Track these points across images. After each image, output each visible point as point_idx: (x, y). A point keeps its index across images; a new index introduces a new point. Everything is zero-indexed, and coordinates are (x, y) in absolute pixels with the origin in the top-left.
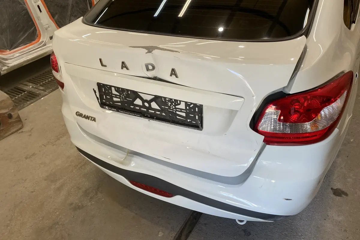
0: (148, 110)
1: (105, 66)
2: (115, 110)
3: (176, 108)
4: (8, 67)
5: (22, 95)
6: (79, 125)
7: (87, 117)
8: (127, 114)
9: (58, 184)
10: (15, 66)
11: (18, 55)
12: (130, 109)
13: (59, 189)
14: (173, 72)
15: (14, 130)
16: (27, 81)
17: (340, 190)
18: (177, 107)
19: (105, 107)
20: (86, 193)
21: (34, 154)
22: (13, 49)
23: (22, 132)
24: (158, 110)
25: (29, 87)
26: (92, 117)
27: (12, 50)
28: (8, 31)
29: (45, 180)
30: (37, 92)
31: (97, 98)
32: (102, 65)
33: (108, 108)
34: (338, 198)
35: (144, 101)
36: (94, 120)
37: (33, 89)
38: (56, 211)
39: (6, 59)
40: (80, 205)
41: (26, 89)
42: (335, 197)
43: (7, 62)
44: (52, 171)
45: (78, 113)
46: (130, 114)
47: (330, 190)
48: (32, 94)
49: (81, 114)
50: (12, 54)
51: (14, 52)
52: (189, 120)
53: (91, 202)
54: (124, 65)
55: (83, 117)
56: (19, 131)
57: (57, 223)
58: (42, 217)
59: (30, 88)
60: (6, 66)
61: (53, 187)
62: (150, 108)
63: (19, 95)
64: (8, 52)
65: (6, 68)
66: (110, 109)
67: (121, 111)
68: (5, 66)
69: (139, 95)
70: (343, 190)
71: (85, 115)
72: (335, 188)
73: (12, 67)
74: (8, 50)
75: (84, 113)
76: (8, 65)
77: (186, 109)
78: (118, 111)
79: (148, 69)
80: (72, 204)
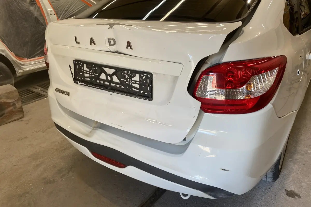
0: (110, 84)
1: (79, 43)
2: (85, 84)
3: (132, 81)
4: (23, 70)
5: (30, 95)
6: (57, 101)
7: (63, 92)
8: (93, 87)
9: (38, 162)
10: (29, 71)
11: (33, 63)
12: (96, 83)
13: (38, 166)
14: (129, 45)
15: (16, 118)
16: (38, 86)
17: (294, 192)
18: (133, 79)
19: (77, 82)
20: (60, 171)
21: (26, 137)
22: (31, 58)
23: (22, 121)
24: (118, 83)
25: (37, 90)
26: (67, 92)
27: (29, 59)
28: (29, 44)
29: (29, 158)
30: (43, 94)
31: (72, 74)
32: (77, 43)
33: (79, 83)
34: (291, 199)
35: (107, 75)
36: (68, 94)
37: (40, 91)
38: (30, 183)
39: (23, 65)
40: (51, 180)
41: (35, 91)
42: (288, 197)
43: (23, 67)
44: (36, 151)
45: (57, 89)
46: (95, 88)
47: (284, 191)
48: (38, 95)
49: (59, 89)
50: (29, 62)
51: (31, 61)
52: (142, 92)
53: (62, 178)
54: (92, 41)
55: (60, 92)
56: (19, 120)
57: (28, 193)
58: (16, 186)
59: (39, 91)
60: (22, 70)
61: (33, 163)
62: (111, 81)
63: (28, 94)
64: (26, 60)
65: (21, 71)
66: (81, 84)
67: (89, 86)
68: (20, 69)
69: (103, 69)
70: (297, 192)
71: (62, 91)
72: (289, 190)
73: (26, 71)
74: (26, 58)
75: (62, 89)
76: (23, 69)
77: (140, 81)
78: (87, 85)
79: (110, 44)
80: (45, 178)
